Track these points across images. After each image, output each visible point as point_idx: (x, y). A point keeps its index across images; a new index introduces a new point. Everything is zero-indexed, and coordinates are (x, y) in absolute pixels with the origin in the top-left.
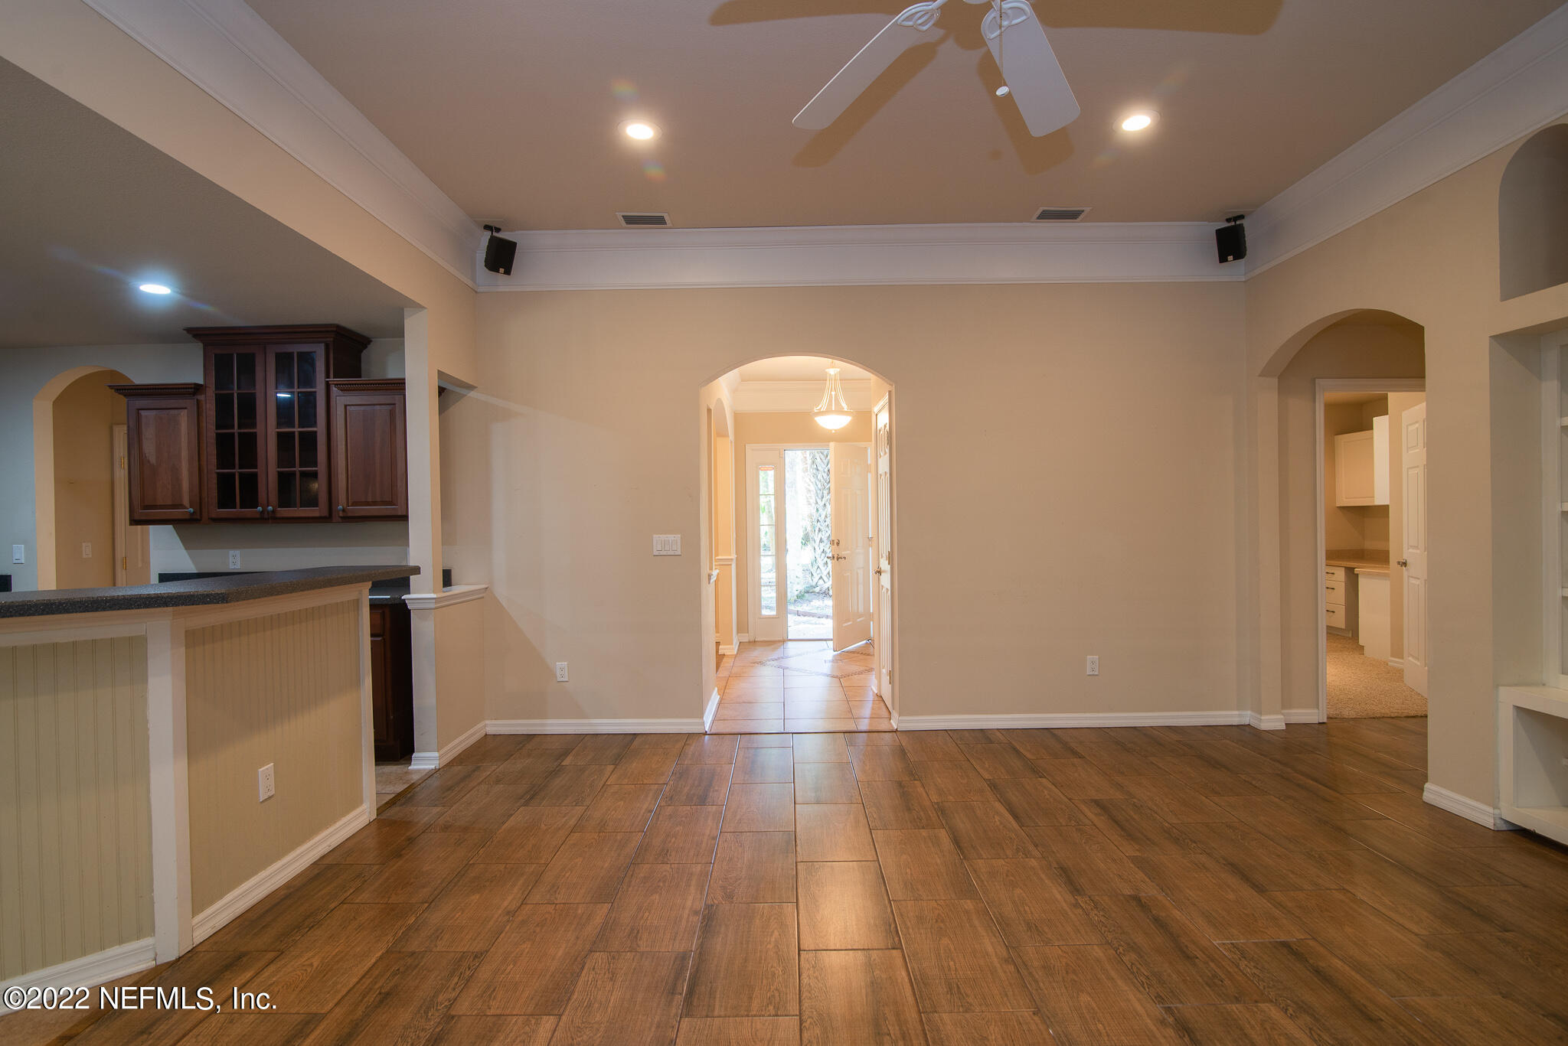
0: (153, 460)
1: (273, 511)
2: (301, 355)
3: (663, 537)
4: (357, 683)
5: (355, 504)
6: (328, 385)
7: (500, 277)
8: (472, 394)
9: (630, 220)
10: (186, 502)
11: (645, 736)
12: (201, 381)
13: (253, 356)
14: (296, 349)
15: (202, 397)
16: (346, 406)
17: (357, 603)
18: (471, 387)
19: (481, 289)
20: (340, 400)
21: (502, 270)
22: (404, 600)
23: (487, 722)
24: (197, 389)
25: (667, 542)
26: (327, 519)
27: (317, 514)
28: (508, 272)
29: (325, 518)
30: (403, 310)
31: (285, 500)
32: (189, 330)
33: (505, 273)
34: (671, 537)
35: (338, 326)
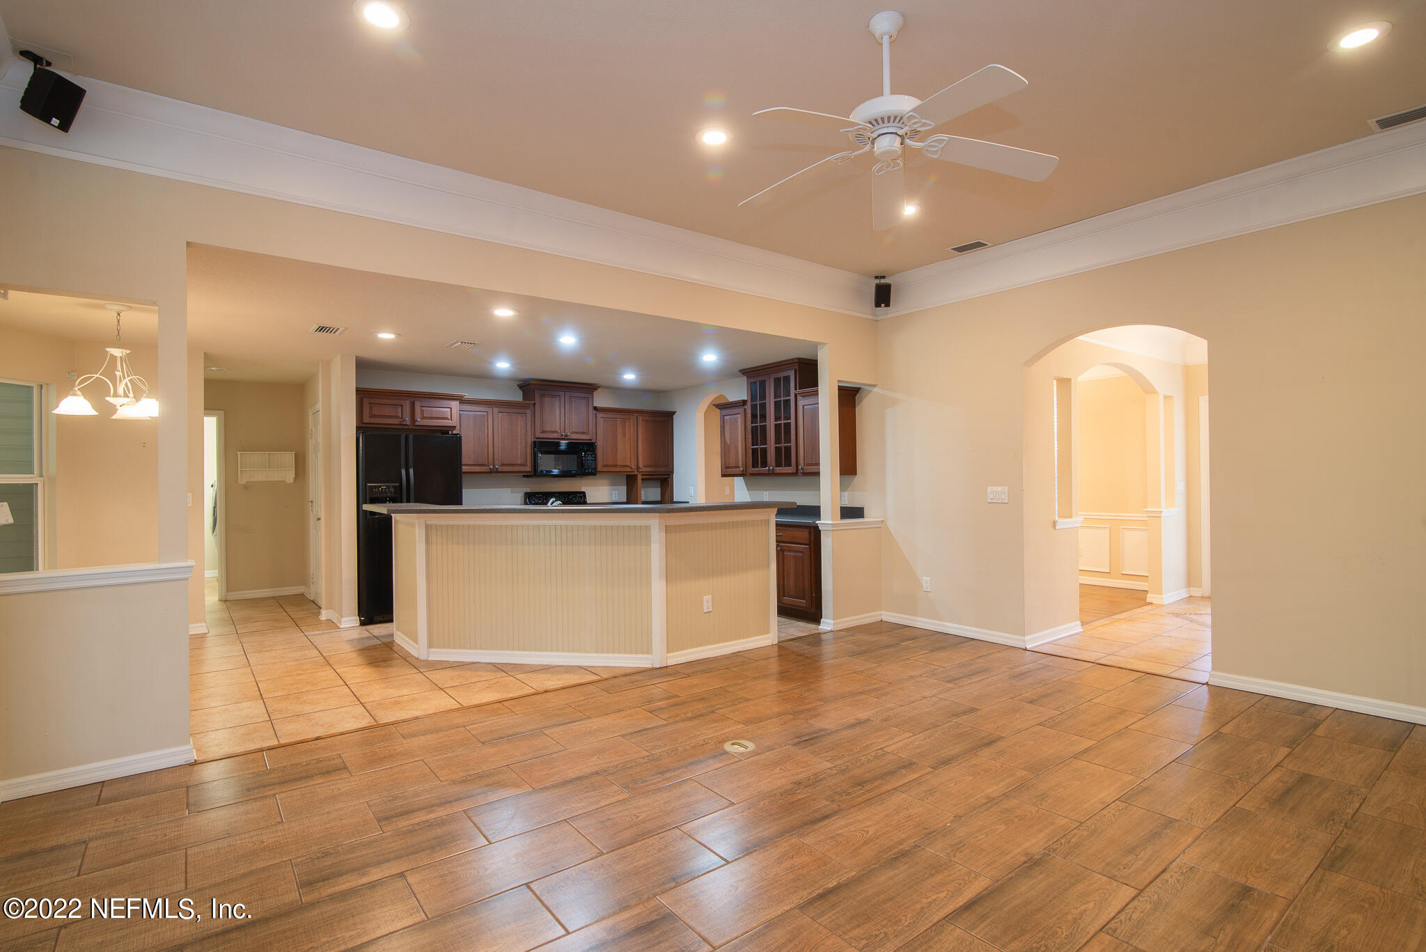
0: (729, 443)
1: (773, 469)
2: (784, 377)
3: (995, 488)
4: (768, 566)
5: (808, 465)
6: (796, 395)
7: (883, 309)
8: (875, 390)
9: (961, 249)
10: (741, 466)
11: (981, 642)
12: (746, 399)
13: (765, 381)
14: (782, 375)
15: (746, 407)
16: (803, 406)
17: (768, 522)
18: (874, 386)
19: (879, 318)
20: (801, 402)
21: (883, 305)
22: (817, 524)
23: (883, 612)
24: (744, 402)
25: (997, 492)
26: (795, 474)
27: (791, 472)
28: (888, 305)
29: (794, 473)
30: (817, 346)
31: (778, 464)
32: (740, 371)
33: (885, 306)
34: (1000, 489)
35: (799, 359)
